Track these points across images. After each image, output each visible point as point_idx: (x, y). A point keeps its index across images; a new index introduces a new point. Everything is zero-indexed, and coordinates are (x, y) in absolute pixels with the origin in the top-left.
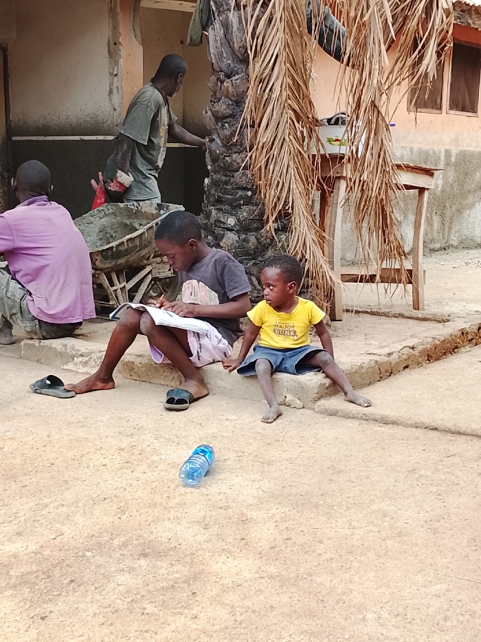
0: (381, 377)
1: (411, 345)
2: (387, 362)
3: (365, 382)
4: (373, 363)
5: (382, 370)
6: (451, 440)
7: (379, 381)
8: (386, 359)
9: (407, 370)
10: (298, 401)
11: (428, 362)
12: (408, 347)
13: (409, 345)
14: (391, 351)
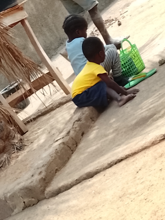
0: (72, 151)
1: (77, 119)
2: (69, 139)
3: (65, 160)
4: (62, 146)
5: (70, 145)
6: (134, 161)
7: (73, 153)
8: (68, 137)
9: (84, 135)
10: (33, 199)
11: (93, 122)
12: (76, 121)
13: (76, 120)
14: (68, 131)
